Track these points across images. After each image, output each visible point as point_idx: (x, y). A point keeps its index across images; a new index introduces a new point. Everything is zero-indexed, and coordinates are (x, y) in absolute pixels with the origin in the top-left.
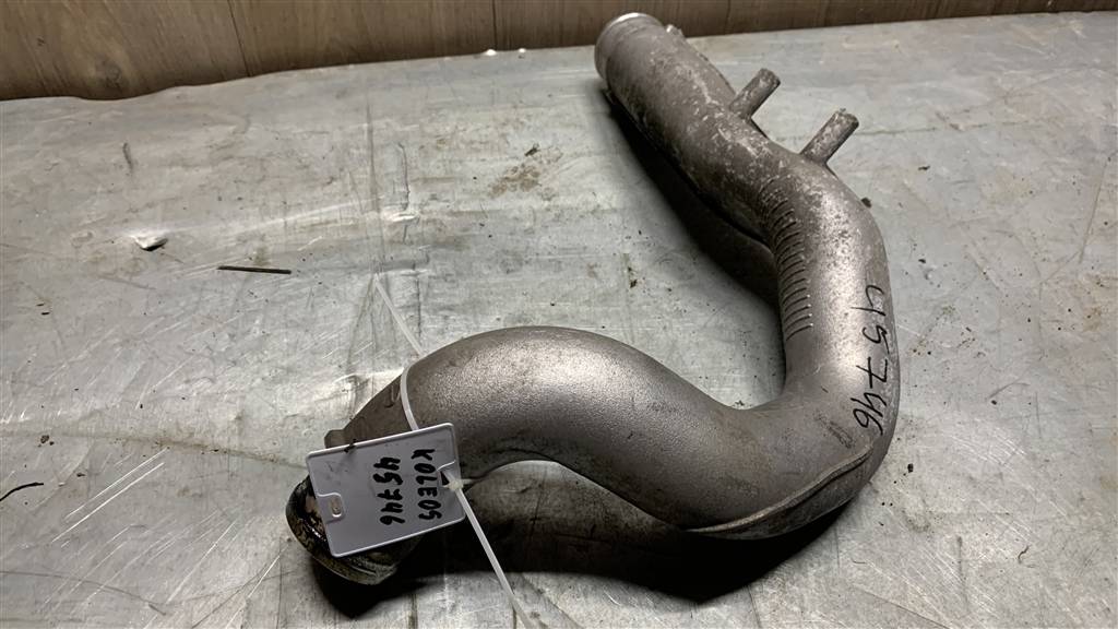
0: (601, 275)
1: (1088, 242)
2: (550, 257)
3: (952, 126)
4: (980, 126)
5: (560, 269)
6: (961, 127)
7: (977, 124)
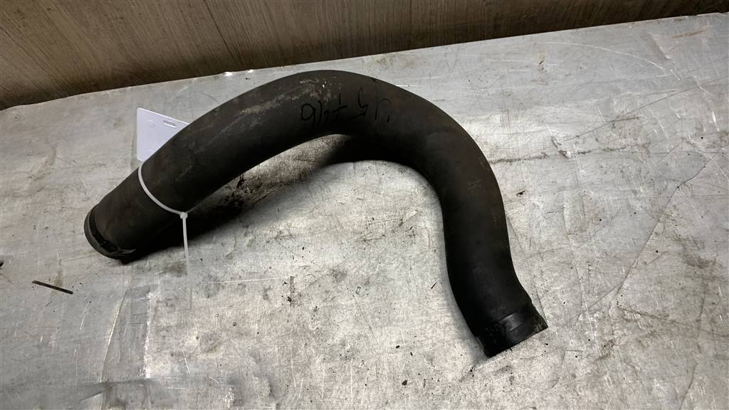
0: (271, 297)
1: (629, 276)
2: (240, 282)
3: (561, 152)
4: (584, 153)
5: (244, 293)
6: (569, 154)
7: (582, 150)
